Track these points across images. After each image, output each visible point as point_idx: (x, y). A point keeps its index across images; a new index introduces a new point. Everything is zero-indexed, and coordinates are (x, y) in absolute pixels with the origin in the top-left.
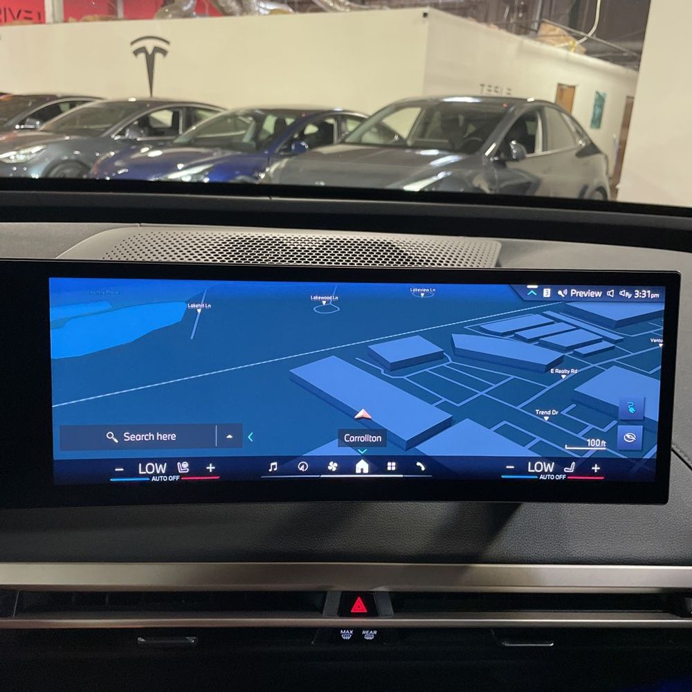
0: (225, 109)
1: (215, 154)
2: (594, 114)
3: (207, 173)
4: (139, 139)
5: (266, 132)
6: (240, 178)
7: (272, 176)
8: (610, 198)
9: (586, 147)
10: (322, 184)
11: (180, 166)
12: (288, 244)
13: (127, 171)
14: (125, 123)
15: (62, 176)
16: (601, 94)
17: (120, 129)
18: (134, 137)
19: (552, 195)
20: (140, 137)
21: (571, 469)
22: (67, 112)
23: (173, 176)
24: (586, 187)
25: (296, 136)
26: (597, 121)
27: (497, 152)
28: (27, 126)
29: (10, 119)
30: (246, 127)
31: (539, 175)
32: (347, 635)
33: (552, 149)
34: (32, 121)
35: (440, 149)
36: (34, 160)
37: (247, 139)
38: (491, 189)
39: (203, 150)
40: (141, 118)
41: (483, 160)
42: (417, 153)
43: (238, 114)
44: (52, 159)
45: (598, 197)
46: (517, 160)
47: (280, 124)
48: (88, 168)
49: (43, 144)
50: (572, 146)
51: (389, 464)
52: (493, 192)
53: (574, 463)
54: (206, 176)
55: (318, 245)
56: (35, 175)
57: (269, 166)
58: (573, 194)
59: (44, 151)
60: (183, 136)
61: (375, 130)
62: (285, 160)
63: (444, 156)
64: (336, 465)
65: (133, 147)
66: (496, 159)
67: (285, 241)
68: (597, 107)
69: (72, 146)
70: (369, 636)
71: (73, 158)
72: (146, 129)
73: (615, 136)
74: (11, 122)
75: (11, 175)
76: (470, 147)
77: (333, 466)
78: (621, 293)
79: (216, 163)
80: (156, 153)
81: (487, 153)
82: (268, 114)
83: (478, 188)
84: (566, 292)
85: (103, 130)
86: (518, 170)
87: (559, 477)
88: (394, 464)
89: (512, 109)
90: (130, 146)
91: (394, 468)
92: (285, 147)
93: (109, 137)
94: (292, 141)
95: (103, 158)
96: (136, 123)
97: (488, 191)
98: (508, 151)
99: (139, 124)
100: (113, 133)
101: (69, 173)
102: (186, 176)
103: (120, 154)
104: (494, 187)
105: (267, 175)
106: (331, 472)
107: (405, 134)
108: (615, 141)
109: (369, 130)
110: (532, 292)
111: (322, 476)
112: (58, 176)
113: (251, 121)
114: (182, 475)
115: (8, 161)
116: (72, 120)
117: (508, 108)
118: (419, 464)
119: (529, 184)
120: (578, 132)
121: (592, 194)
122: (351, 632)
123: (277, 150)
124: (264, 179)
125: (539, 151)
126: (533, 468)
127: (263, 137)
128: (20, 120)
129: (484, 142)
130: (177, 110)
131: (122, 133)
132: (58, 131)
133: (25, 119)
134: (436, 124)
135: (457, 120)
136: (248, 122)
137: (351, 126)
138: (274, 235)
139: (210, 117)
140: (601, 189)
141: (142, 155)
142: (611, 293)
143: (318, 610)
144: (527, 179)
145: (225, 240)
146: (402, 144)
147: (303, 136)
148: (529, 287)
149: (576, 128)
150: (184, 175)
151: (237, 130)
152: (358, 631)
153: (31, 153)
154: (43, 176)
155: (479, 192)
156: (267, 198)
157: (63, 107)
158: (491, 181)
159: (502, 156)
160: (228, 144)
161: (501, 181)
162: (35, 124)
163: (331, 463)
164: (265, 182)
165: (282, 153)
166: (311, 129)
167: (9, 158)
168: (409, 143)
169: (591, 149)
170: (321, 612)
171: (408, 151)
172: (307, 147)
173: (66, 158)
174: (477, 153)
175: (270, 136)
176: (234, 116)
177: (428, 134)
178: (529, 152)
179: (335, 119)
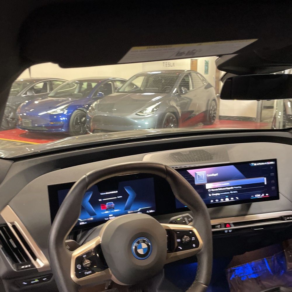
2: (205, 69)
3: (67, 108)
5: (84, 88)
9: (207, 85)
14: (26, 89)
16: (207, 61)
17: (24, 92)
18: (31, 94)
24: (209, 100)
26: (206, 71)
27: (177, 92)
33: (196, 87)
38: (177, 106)
41: (173, 94)
46: (184, 94)
57: (92, 104)
60: (52, 93)
61: (129, 86)
66: (177, 94)
68: (206, 66)
70: (230, 231)
73: (214, 76)
81: (174, 92)
82: (84, 82)
86: (185, 97)
89: (180, 75)
92: (95, 95)
93: (20, 96)
98: (181, 91)
100: (21, 94)
108: (214, 77)
117: (179, 74)
122: (227, 231)
123: (92, 96)
125: (191, 88)
126: (256, 196)
130: (45, 82)
131: (26, 94)
137: (118, 84)
139: (62, 84)
149: (202, 78)
159: (179, 93)
168: (142, 89)
169: (209, 86)
170: (221, 228)
172: (103, 94)
174: (170, 92)
177: (148, 86)
178: (188, 90)
179: (112, 82)
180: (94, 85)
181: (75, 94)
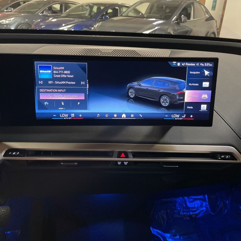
0: (79, 4)
1: (75, 20)
2: (213, 5)
3: (73, 27)
4: (48, 15)
5: (94, 12)
6: (85, 29)
7: (96, 28)
8: (217, 36)
9: (209, 17)
10: (114, 31)
11: (63, 25)
12: (102, 51)
13: (45, 26)
14: (43, 9)
15: (22, 28)
17: (42, 11)
18: (47, 14)
19: (196, 35)
20: (49, 14)
21: (184, 117)
22: (23, 5)
23: (61, 29)
24: (208, 32)
25: (105, 13)
26: (214, 8)
28: (8, 10)
29: (3, 8)
30: (87, 10)
31: (192, 28)
32: (119, 163)
33: (197, 18)
34: (10, 8)
35: (156, 18)
36: (12, 23)
37: (87, 15)
38: (174, 33)
39: (71, 19)
40: (49, 7)
41: (172, 22)
42: (148, 20)
43: (84, 5)
44: (18, 22)
45: (212, 36)
46: (183, 22)
47: (99, 9)
48: (31, 26)
49: (15, 17)
50: (205, 17)
51: (132, 115)
52: (174, 34)
53: (185, 115)
54: (73, 28)
55: (111, 51)
56: (13, 28)
57: (95, 25)
58: (203, 35)
59: (15, 19)
60: (64, 14)
61: (133, 11)
62: (101, 23)
63: (158, 21)
64: (116, 115)
65: (46, 18)
66: (176, 22)
67: (101, 50)
68: (214, 2)
69: (25, 17)
70: (126, 163)
71: (25, 22)
72: (51, 11)
73: (220, 13)
74: (3, 9)
75: (4, 28)
76: (167, 18)
77: (115, 116)
78: (201, 64)
79: (76, 24)
80: (55, 20)
81: (173, 20)
82: (95, 5)
83: (170, 33)
84: (184, 64)
85: (36, 11)
86: (184, 26)
87: (181, 119)
88: (133, 115)
89: (183, 3)
90: (46, 17)
91: (133, 116)
92: (101, 17)
93: (38, 14)
94: (103, 15)
95: (36, 22)
96: (47, 9)
97: (173, 34)
98: (181, 19)
99: (48, 9)
100: (39, 13)
101: (24, 27)
102: (66, 28)
103: (42, 20)
104: (175, 32)
105: (94, 28)
106: (115, 117)
107: (144, 13)
108: (220, 15)
109: (131, 11)
110: (174, 64)
111: (112, 118)
112: (20, 28)
113: (88, 8)
114: (72, 117)
115: (3, 23)
116: (24, 8)
117: (181, 3)
118: (140, 115)
119: (188, 31)
120: (206, 11)
121: (210, 35)
122: (121, 162)
123: (98, 19)
124: (93, 29)
125: (192, 19)
126: (173, 116)
127: (92, 14)
128: (6, 8)
129: (172, 15)
130: (62, 4)
131: (42, 13)
132: (20, 12)
133: (8, 7)
134: (155, 9)
135: (163, 7)
136: (87, 8)
137: (124, 9)
138: (98, 48)
139: (73, 6)
140: (214, 33)
141: (50, 21)
142: (198, 64)
143: (111, 156)
144: (187, 29)
145: (82, 50)
146: (142, 17)
147: (107, 13)
148: (173, 62)
149: (205, 10)
150: (65, 28)
151: (83, 11)
152: (122, 162)
153: (10, 20)
154: (16, 29)
155: (170, 34)
156: (95, 36)
157: (21, 3)
158: (174, 30)
159: (178, 20)
160: (80, 16)
161: (178, 30)
162: (11, 10)
163: (115, 115)
164: (94, 30)
165: (100, 20)
166: (110, 11)
167: (3, 22)
168: (145, 16)
169: (211, 18)
170: (112, 157)
171: (145, 19)
172: (108, 17)
173: (23, 22)
174: (170, 20)
175: (95, 13)
176: (82, 6)
177: (152, 13)
178: (188, 19)
179: (119, 7)
180: (102, 8)
181: (86, 16)
